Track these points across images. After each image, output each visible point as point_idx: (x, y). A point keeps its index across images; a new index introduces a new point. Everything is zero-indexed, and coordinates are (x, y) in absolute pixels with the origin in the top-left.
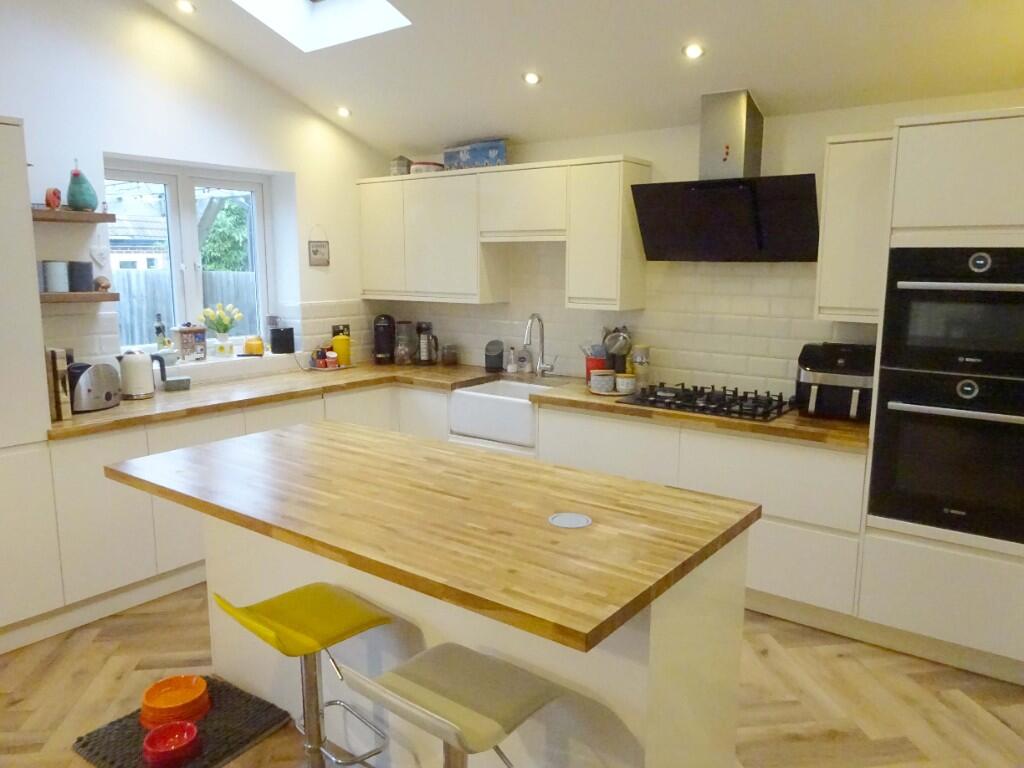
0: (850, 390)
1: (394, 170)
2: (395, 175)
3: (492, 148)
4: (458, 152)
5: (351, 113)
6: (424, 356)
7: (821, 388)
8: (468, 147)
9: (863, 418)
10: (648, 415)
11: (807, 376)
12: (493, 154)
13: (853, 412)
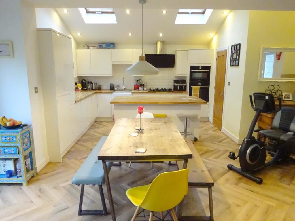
0: (183, 86)
1: (86, 47)
2: (86, 48)
3: (112, 45)
4: (103, 45)
5: (81, 34)
6: (94, 88)
7: (179, 86)
8: (105, 44)
9: (185, 90)
10: (156, 93)
11: (176, 85)
12: (112, 46)
13: (184, 89)
